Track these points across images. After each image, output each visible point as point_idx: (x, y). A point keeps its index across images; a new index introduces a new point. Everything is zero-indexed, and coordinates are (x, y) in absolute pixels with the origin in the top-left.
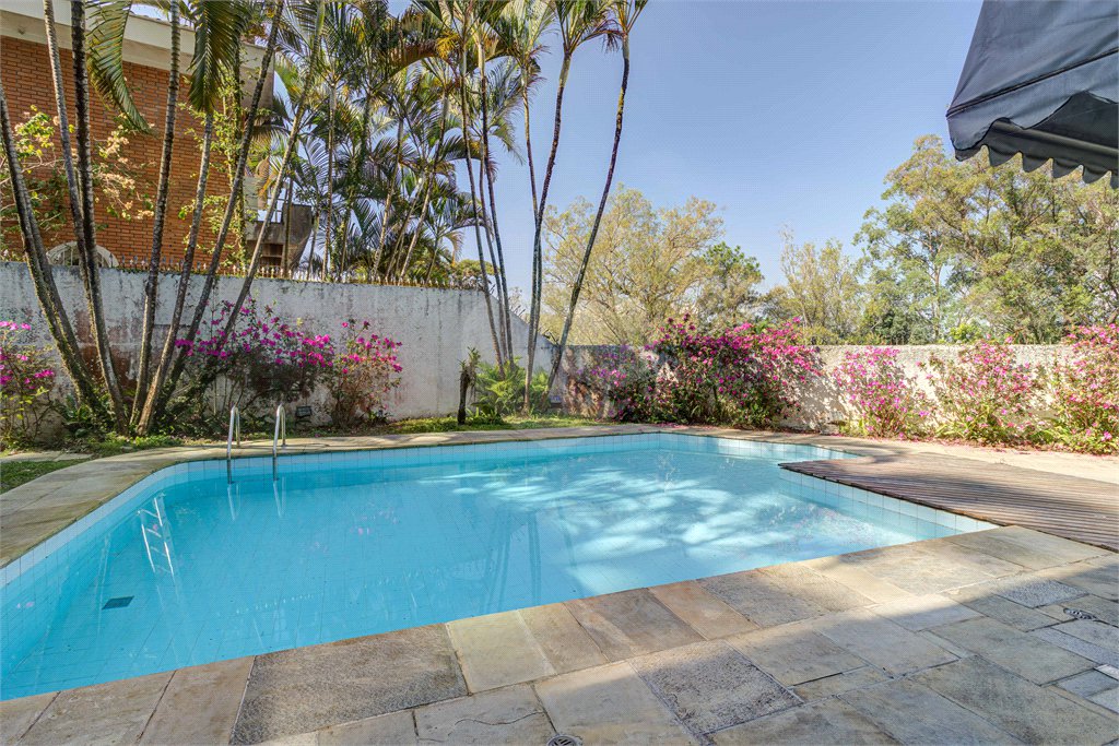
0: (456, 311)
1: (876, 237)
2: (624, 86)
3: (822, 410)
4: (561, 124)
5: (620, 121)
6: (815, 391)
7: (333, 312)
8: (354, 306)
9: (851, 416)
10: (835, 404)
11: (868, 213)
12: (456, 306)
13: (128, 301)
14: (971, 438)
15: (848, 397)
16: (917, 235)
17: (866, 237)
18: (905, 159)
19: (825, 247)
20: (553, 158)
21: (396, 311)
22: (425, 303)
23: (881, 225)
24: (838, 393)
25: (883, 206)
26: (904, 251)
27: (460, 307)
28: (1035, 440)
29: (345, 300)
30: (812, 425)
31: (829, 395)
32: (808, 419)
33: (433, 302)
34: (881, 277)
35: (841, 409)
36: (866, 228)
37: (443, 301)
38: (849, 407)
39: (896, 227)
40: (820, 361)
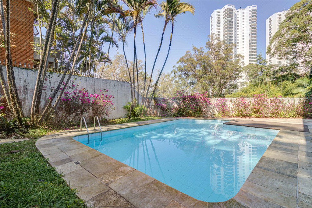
0: (121, 87)
1: (175, 73)
2: (172, 33)
3: (210, 112)
4: (163, 40)
5: (171, 42)
6: (209, 108)
7: (89, 87)
8: (96, 85)
9: (216, 113)
10: (213, 111)
11: (174, 67)
12: (121, 86)
13: (21, 80)
14: (239, 116)
15: (215, 109)
16: (183, 73)
17: (173, 72)
18: (184, 55)
19: (167, 74)
20: (160, 49)
21: (107, 87)
22: (114, 85)
23: (176, 70)
24: (213, 108)
25: (177, 65)
26: (180, 76)
27: (122, 86)
28: (250, 116)
29: (93, 83)
30: (208, 116)
31: (212, 109)
32: (207, 114)
33: (116, 85)
34: (177, 82)
35: (214, 111)
36: (174, 70)
37: (118, 84)
38: (216, 111)
39: (179, 71)
40: (210, 101)
